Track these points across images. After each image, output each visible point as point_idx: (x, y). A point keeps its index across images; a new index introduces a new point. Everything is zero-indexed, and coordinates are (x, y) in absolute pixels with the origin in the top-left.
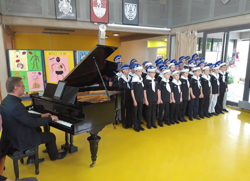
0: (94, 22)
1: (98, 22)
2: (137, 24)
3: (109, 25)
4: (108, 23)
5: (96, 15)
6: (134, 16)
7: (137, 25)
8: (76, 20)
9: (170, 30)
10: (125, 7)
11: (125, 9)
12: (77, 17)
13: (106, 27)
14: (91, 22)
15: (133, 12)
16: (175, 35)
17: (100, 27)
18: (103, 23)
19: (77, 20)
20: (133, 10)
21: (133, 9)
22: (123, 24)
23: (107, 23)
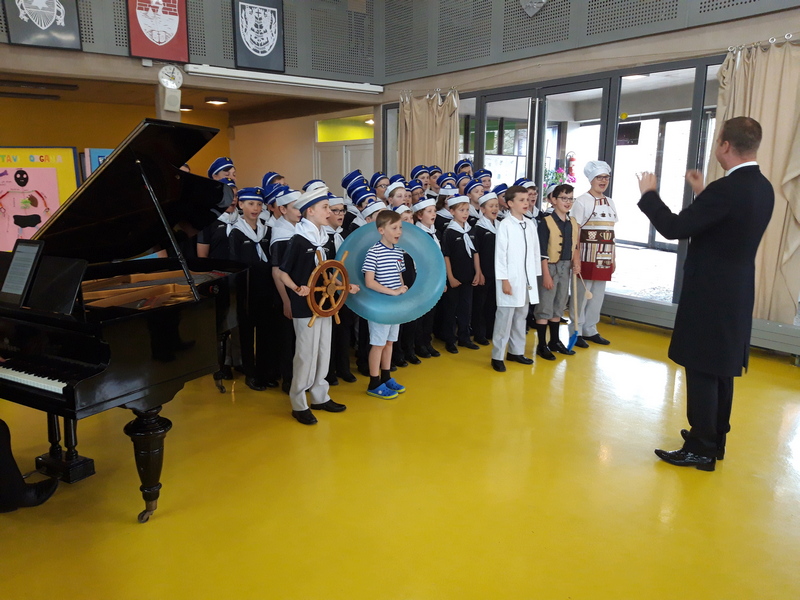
0: (140, 59)
1: (153, 60)
2: (282, 69)
3: (190, 68)
4: (189, 63)
5: (148, 35)
6: (271, 43)
7: (282, 72)
8: (80, 50)
9: (380, 89)
10: (241, 14)
11: (242, 22)
12: (81, 41)
13: (180, 75)
14: (131, 56)
15: (266, 32)
16: (396, 106)
17: (161, 74)
18: (171, 62)
19: (85, 49)
20: (266, 27)
21: (266, 23)
22: (238, 68)
23: (183, 64)
